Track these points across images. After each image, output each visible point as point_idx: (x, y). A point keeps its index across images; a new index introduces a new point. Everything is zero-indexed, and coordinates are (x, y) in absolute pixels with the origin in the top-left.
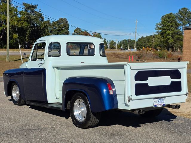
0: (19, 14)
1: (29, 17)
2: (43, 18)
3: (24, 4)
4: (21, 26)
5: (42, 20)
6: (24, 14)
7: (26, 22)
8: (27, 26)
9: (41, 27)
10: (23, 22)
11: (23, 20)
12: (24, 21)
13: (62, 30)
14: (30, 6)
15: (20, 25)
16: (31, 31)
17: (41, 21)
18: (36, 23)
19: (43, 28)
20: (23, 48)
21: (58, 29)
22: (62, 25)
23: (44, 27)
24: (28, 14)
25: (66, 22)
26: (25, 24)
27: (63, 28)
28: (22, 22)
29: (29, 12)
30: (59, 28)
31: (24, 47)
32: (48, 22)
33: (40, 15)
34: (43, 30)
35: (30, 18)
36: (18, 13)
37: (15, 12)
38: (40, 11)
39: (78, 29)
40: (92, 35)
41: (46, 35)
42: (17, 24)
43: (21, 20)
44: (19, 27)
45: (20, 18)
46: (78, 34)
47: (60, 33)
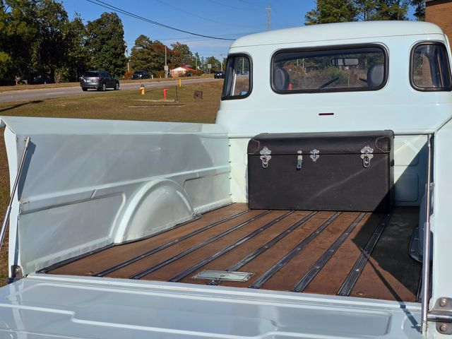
0: (6, 6)
1: (32, 12)
2: (64, 14)
4: (12, 33)
5: (64, 19)
7: (24, 23)
8: (30, 33)
9: (61, 35)
10: (19, 24)
11: (17, 19)
12: (18, 22)
13: (109, 39)
15: (11, 31)
16: (41, 45)
17: (61, 20)
18: (51, 26)
20: (24, 83)
21: (101, 37)
22: (108, 28)
23: (69, 33)
25: (117, 22)
26: (23, 29)
27: (111, 34)
28: (15, 23)
30: (103, 34)
31: (26, 81)
32: (78, 22)
33: (57, 8)
34: (66, 39)
35: (33, 13)
39: (143, 37)
40: (172, 48)
41: (74, 51)
42: (4, 29)
43: (13, 19)
44: (9, 34)
45: (9, 13)
46: (144, 47)
47: (105, 47)
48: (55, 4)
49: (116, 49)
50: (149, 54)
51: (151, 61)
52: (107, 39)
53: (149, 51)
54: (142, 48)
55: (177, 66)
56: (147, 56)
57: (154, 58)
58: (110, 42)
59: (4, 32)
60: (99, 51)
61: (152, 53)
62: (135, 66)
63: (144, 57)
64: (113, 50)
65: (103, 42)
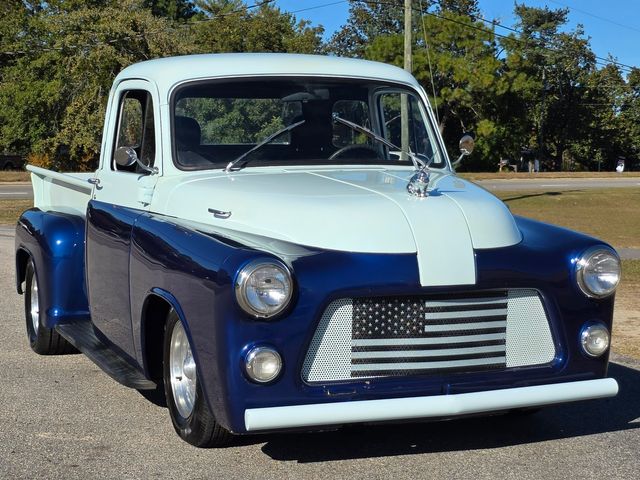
0: (500, 49)
1: (537, 56)
2: (591, 58)
3: (521, 11)
4: (504, 91)
5: (588, 66)
6: (519, 45)
7: (523, 75)
8: (532, 90)
10: (515, 77)
11: (513, 69)
12: (515, 73)
14: (541, 16)
15: (502, 88)
17: (584, 69)
20: (511, 169)
23: (595, 90)
24: (533, 45)
26: (522, 84)
28: (511, 74)
29: (538, 36)
31: (515, 166)
32: (613, 71)
33: (578, 49)
34: (589, 100)
35: (539, 59)
36: (497, 42)
37: (487, 43)
38: (582, 33)
42: (493, 84)
43: (508, 70)
44: (500, 92)
45: (504, 60)
48: (576, 41)
59: (492, 89)
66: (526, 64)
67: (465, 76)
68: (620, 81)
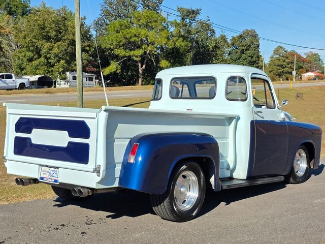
0: (170, 27)
1: (188, 30)
2: (213, 32)
3: (180, 9)
4: (172, 46)
5: (212, 35)
6: (179, 25)
7: (181, 39)
8: (186, 46)
9: (209, 47)
10: (177, 40)
11: (176, 36)
12: (177, 38)
13: (247, 50)
14: (189, 12)
15: (171, 45)
16: (194, 55)
17: (210, 36)
19: (213, 48)
21: (241, 48)
22: (248, 40)
23: (215, 46)
24: (186, 25)
25: (255, 36)
26: (180, 43)
27: (249, 46)
28: (175, 39)
29: (188, 21)
30: (243, 46)
32: (223, 38)
33: (207, 27)
34: (213, 51)
35: (189, 32)
36: (169, 24)
37: (164, 24)
38: (209, 20)
39: (280, 47)
40: (305, 56)
41: (218, 59)
43: (173, 36)
44: (170, 47)
45: (172, 32)
46: (280, 56)
47: (244, 56)
48: (206, 24)
49: (252, 57)
50: (284, 61)
51: (285, 67)
52: (246, 50)
53: (284, 59)
54: (278, 56)
55: (307, 71)
56: (282, 63)
57: (288, 64)
58: (247, 52)
60: (239, 59)
61: (287, 61)
62: (272, 71)
63: (280, 63)
64: (250, 59)
65: (243, 52)
66: (183, 34)
67: (153, 39)
68: (226, 42)
